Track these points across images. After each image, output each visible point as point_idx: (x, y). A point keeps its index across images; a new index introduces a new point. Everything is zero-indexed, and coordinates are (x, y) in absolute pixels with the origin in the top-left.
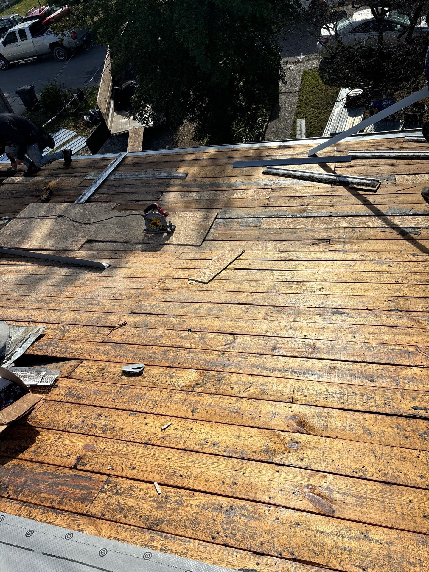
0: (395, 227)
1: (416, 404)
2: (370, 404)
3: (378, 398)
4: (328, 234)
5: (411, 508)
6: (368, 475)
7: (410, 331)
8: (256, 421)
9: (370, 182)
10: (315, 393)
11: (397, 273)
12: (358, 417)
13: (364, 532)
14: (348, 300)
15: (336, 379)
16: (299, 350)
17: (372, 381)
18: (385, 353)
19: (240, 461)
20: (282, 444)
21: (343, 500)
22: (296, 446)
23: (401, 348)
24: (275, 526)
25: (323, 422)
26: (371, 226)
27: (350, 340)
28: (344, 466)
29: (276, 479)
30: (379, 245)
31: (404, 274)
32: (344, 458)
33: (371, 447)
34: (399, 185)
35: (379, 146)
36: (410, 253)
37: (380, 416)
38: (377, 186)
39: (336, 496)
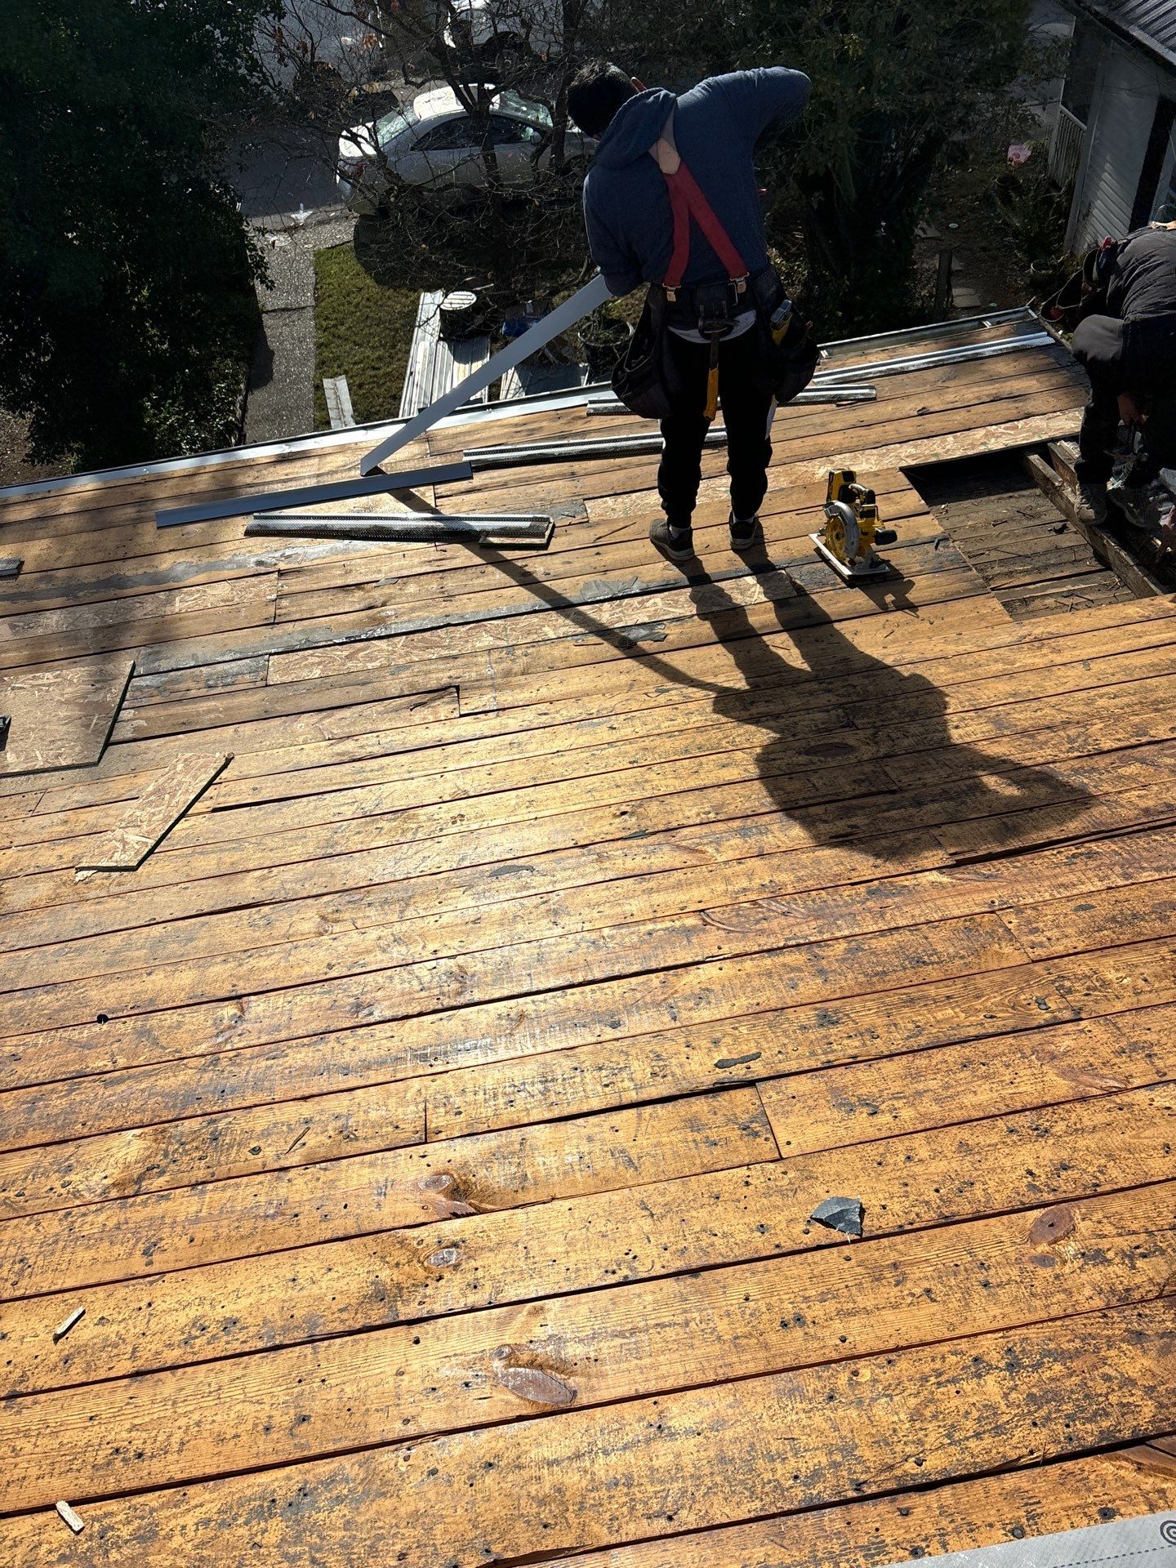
0: (604, 632)
1: (723, 1054)
2: (620, 1085)
3: (635, 1065)
4: (451, 673)
5: (751, 1315)
6: (641, 1269)
7: (682, 877)
8: (336, 1222)
9: (528, 524)
10: (480, 1097)
11: (629, 741)
12: (597, 1130)
13: (654, 1419)
14: (526, 833)
15: (529, 1045)
16: (423, 994)
17: (615, 1025)
18: (633, 947)
19: (308, 1349)
20: (415, 1261)
21: (592, 1355)
22: (454, 1256)
23: (669, 924)
24: (431, 1495)
25: (514, 1169)
26: (552, 635)
27: (548, 933)
28: (581, 1266)
29: (416, 1366)
30: (579, 680)
31: (647, 742)
32: (579, 1245)
33: (637, 1196)
34: (598, 524)
35: (532, 432)
36: (651, 689)
37: (648, 1109)
38: (547, 533)
39: (573, 1351)
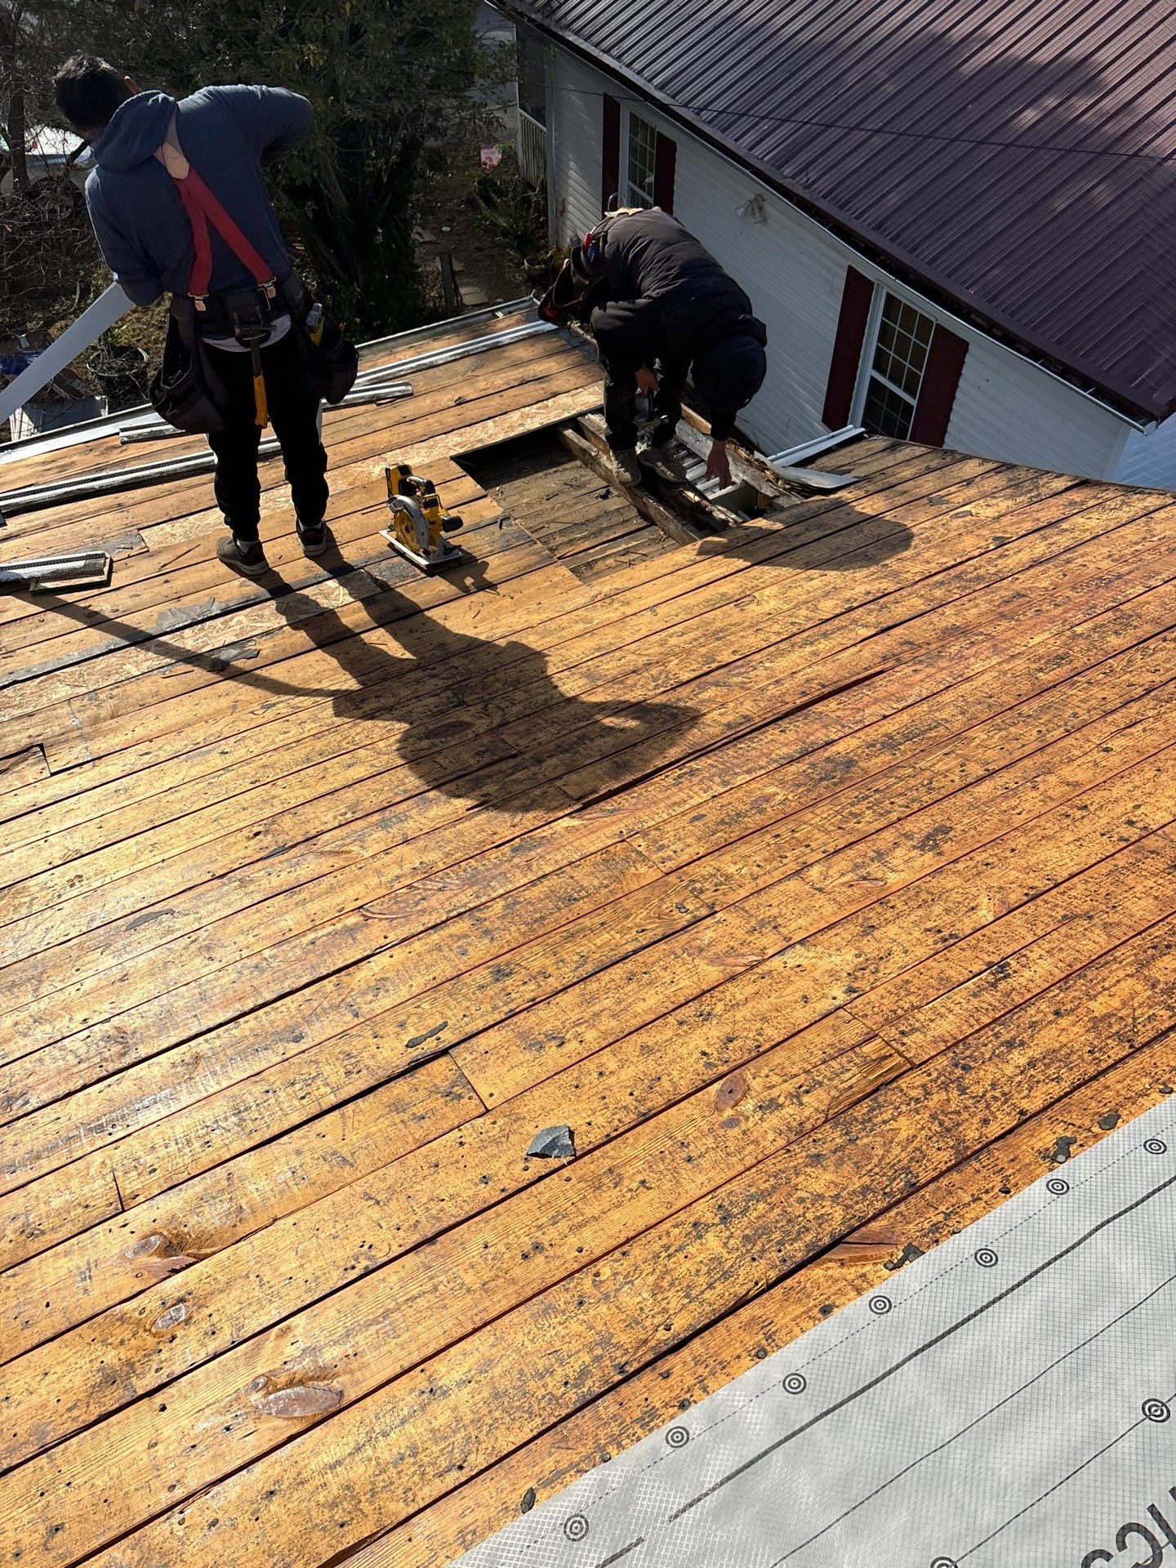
0: (193, 658)
1: (412, 1033)
2: (316, 1093)
3: (327, 1070)
4: (31, 732)
5: (493, 1259)
6: (380, 1254)
7: (333, 881)
8: (42, 1324)
9: (81, 563)
10: (173, 1148)
11: (246, 762)
12: (303, 1141)
13: (425, 1386)
14: (156, 878)
15: (212, 1083)
16: (82, 1066)
17: (297, 1039)
18: (299, 959)
19: (43, 1460)
20: (141, 1331)
21: (350, 1352)
22: (183, 1312)
23: (330, 929)
25: (226, 1205)
26: (135, 672)
27: (205, 971)
28: (319, 1273)
29: (167, 1431)
30: (175, 713)
31: (265, 759)
32: (312, 1255)
33: (359, 1190)
34: (159, 552)
35: (63, 468)
36: (256, 707)
37: (351, 1107)
38: (106, 569)
39: (330, 1355)
